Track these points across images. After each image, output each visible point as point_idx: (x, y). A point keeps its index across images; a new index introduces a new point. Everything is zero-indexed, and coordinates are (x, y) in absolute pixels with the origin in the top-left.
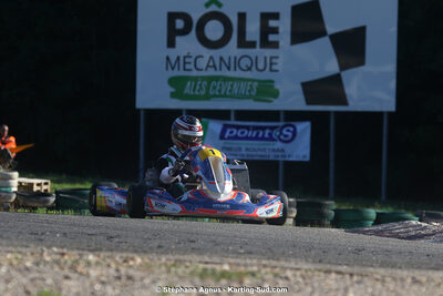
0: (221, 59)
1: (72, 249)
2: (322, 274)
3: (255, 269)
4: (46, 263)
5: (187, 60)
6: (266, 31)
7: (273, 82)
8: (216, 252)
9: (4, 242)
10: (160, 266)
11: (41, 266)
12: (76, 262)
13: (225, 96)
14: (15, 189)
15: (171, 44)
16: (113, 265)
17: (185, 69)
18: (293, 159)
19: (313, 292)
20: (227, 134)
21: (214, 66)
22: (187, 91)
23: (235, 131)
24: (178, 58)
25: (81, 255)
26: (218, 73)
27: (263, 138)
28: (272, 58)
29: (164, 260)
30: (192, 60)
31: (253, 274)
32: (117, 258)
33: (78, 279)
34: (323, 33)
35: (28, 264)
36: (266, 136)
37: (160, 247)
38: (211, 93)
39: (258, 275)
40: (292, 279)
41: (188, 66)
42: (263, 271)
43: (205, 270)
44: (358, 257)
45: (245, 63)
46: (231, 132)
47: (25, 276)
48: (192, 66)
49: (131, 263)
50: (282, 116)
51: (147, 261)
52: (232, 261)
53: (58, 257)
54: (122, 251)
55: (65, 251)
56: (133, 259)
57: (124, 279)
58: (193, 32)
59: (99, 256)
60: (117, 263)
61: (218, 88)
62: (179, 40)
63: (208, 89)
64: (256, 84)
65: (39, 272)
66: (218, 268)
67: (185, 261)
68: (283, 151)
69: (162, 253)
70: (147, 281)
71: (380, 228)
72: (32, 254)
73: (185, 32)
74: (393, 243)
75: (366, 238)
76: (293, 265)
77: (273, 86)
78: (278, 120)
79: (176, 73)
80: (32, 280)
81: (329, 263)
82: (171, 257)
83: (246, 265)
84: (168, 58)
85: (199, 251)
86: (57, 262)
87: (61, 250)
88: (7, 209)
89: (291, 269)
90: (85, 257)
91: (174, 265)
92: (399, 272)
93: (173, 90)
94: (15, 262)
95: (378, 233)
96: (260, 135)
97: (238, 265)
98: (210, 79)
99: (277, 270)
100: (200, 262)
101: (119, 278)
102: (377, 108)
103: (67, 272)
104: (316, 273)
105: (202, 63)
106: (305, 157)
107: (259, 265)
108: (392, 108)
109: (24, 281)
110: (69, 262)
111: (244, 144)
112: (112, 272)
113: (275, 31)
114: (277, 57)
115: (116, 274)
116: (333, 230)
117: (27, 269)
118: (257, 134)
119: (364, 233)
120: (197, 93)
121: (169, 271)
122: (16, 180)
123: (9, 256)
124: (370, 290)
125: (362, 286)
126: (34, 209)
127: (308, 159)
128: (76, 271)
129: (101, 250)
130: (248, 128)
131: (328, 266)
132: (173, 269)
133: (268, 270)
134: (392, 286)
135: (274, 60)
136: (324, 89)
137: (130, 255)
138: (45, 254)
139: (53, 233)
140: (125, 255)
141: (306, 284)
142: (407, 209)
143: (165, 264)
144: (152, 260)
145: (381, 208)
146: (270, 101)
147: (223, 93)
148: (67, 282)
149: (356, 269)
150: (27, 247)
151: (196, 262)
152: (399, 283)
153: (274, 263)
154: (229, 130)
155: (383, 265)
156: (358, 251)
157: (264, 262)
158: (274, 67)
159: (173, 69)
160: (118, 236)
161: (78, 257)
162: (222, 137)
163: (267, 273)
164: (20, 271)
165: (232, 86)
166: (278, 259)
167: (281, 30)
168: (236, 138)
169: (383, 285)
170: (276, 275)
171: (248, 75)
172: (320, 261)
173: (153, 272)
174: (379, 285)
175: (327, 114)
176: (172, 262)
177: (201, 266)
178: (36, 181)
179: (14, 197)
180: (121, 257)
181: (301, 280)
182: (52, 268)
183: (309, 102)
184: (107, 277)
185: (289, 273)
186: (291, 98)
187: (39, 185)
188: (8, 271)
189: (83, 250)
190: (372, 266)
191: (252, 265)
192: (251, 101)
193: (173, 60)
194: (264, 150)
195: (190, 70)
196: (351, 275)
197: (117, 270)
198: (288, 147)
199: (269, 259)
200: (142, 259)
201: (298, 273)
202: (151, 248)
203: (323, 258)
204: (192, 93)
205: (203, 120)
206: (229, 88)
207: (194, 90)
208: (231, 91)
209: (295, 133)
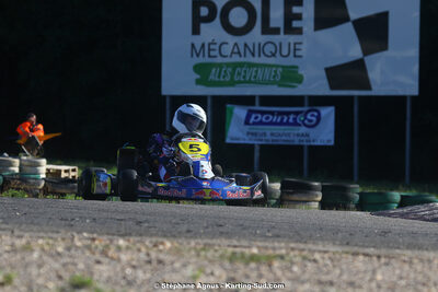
0: (246, 45)
1: (103, 234)
2: (350, 257)
3: (283, 252)
4: (77, 248)
5: (212, 47)
6: (290, 18)
7: (297, 67)
8: (244, 236)
9: (35, 228)
10: (189, 250)
11: (73, 252)
12: (107, 246)
13: (250, 82)
14: (43, 176)
15: (196, 31)
16: (143, 249)
17: (210, 56)
18: (318, 143)
19: (341, 275)
20: (252, 120)
21: (239, 53)
22: (212, 77)
23: (259, 116)
24: (203, 45)
25: (111, 241)
26: (242, 60)
27: (288, 124)
28: (295, 44)
29: (193, 243)
30: (217, 47)
31: (282, 257)
32: (147, 243)
33: (109, 264)
34: (346, 19)
35: (60, 249)
36: (291, 120)
37: (189, 231)
38: (236, 79)
39: (287, 258)
40: (321, 261)
41: (212, 53)
42: (292, 254)
43: (234, 254)
44: (385, 239)
45: (269, 49)
46: (256, 118)
47: (56, 261)
48: (216, 53)
49: (161, 247)
50: (306, 101)
51: (176, 245)
52: (260, 244)
53: (89, 242)
54: (152, 236)
55: (95, 235)
56: (162, 243)
57: (154, 263)
58: (218, 19)
59: (129, 241)
60: (147, 247)
61: (243, 74)
62: (203, 26)
63: (232, 74)
64: (280, 70)
65: (71, 257)
66: (247, 251)
67: (214, 245)
68: (307, 135)
69: (191, 237)
70: (177, 265)
71: (405, 210)
72: (63, 239)
73: (209, 19)
74: (418, 225)
75: (392, 220)
76: (321, 248)
77: (297, 72)
78: (302, 105)
79: (201, 60)
80: (64, 265)
81: (356, 245)
82: (200, 241)
83: (274, 249)
84: (193, 45)
85: (228, 235)
86: (88, 247)
87: (91, 236)
88: (36, 196)
89: (320, 252)
90: (115, 242)
91: (204, 249)
92: (426, 253)
93: (198, 76)
94: (47, 248)
95: (402, 216)
96: (285, 120)
97: (266, 248)
98: (235, 65)
99: (305, 253)
100: (229, 246)
101: (149, 262)
102: (400, 92)
103: (98, 257)
104: (344, 255)
105: (227, 50)
106: (329, 141)
107: (287, 248)
108: (415, 92)
109: (57, 266)
110: (100, 248)
111: (269, 130)
112: (143, 256)
113: (299, 17)
114: (300, 43)
115: (146, 258)
116: (359, 213)
117: (59, 254)
118: (282, 119)
119: (390, 215)
120: (222, 79)
121: (198, 255)
122: (44, 167)
123: (40, 241)
124: (398, 272)
125: (390, 268)
126: (63, 195)
127: (332, 143)
128: (107, 256)
129: (130, 235)
130: (272, 113)
131: (356, 249)
132: (203, 253)
133: (296, 253)
134: (419, 267)
135: (297, 46)
136: (348, 74)
137: (160, 240)
138: (76, 239)
139: (83, 218)
140: (154, 239)
141: (334, 266)
142: (431, 192)
143: (195, 248)
144: (181, 244)
145: (405, 191)
146: (294, 87)
147: (247, 78)
148: (97, 267)
149: (383, 251)
150: (58, 232)
151: (224, 246)
152: (426, 264)
153: (302, 246)
154: (254, 116)
155: (410, 247)
156: (385, 233)
157: (292, 245)
158: (298, 53)
159: (198, 55)
160: (147, 221)
161: (108, 242)
162: (247, 122)
163: (295, 256)
164: (52, 256)
165: (257, 72)
166: (305, 242)
167: (304, 16)
168: (261, 123)
169: (411, 267)
170: (304, 258)
171: (272, 61)
172: (348, 244)
173: (183, 256)
174: (406, 267)
175: (351, 98)
176: (202, 246)
177: (230, 250)
178: (63, 168)
179: (43, 183)
180: (151, 242)
181: (329, 262)
182: (83, 253)
183: (332, 87)
184: (138, 260)
185: (317, 256)
186: (315, 83)
187: (66, 171)
188: (41, 257)
189: (113, 235)
190: (398, 248)
191: (281, 248)
192: (275, 86)
193: (198, 48)
194: (289, 135)
195: (215, 57)
196: (379, 257)
197: (148, 255)
198: (312, 132)
199: (297, 242)
200: (172, 243)
201: (326, 256)
202: (180, 233)
203: (350, 240)
204: (217, 79)
205: (228, 106)
206: (254, 74)
207: (219, 77)
208: (255, 77)
209: (319, 118)
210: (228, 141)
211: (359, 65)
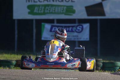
7: (72, 6)
13: (52, 13)
17: (34, 2)
18: (82, 40)
20: (53, 30)
21: (47, 0)
22: (35, 11)
26: (49, 3)
36: (70, 30)
38: (46, 11)
41: (35, 0)
46: (55, 29)
50: (77, 21)
61: (49, 9)
63: (44, 10)
64: (65, 8)
68: (77, 36)
77: (72, 8)
78: (75, 23)
79: (30, 3)
93: (29, 11)
98: (45, 6)
106: (87, 39)
120: (40, 12)
127: (88, 40)
147: (51, 11)
158: (73, 0)
162: (51, 31)
165: (55, 8)
175: (96, 20)
183: (88, 15)
192: (63, 15)
195: (36, 2)
198: (80, 35)
204: (37, 12)
205: (43, 24)
206: (54, 9)
207: (38, 11)
208: (54, 11)
209: (82, 29)
210: (43, 39)
211: (100, 5)
